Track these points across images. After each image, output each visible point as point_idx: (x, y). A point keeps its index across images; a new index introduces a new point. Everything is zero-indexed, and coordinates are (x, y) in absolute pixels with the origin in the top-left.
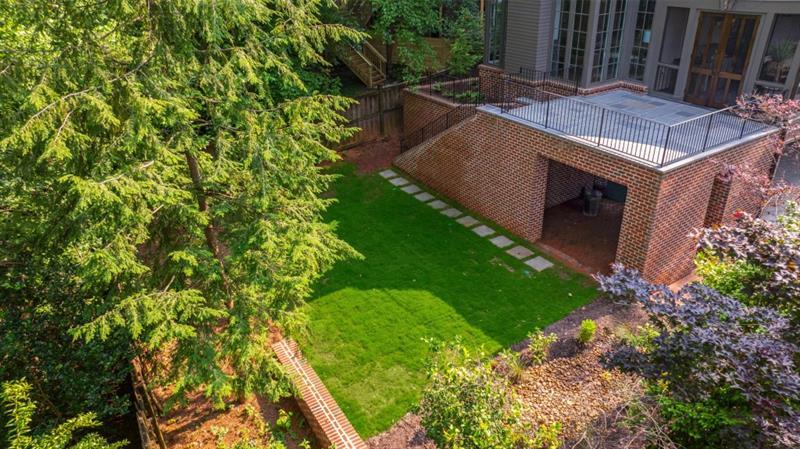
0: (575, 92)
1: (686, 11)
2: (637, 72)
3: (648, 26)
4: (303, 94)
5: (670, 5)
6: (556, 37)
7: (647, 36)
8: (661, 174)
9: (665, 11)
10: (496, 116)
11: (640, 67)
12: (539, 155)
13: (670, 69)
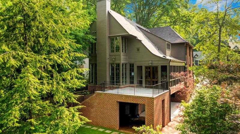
0: (119, 88)
1: (141, 67)
2: (132, 82)
3: (133, 71)
4: (70, 69)
5: (138, 65)
6: (111, 75)
7: (133, 74)
8: (153, 98)
9: (136, 67)
10: (102, 93)
11: (133, 81)
12: (117, 101)
13: (140, 80)
